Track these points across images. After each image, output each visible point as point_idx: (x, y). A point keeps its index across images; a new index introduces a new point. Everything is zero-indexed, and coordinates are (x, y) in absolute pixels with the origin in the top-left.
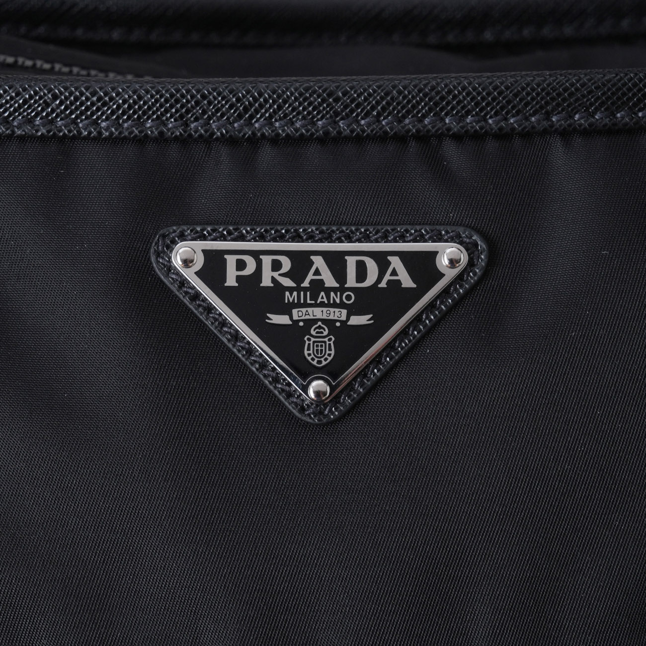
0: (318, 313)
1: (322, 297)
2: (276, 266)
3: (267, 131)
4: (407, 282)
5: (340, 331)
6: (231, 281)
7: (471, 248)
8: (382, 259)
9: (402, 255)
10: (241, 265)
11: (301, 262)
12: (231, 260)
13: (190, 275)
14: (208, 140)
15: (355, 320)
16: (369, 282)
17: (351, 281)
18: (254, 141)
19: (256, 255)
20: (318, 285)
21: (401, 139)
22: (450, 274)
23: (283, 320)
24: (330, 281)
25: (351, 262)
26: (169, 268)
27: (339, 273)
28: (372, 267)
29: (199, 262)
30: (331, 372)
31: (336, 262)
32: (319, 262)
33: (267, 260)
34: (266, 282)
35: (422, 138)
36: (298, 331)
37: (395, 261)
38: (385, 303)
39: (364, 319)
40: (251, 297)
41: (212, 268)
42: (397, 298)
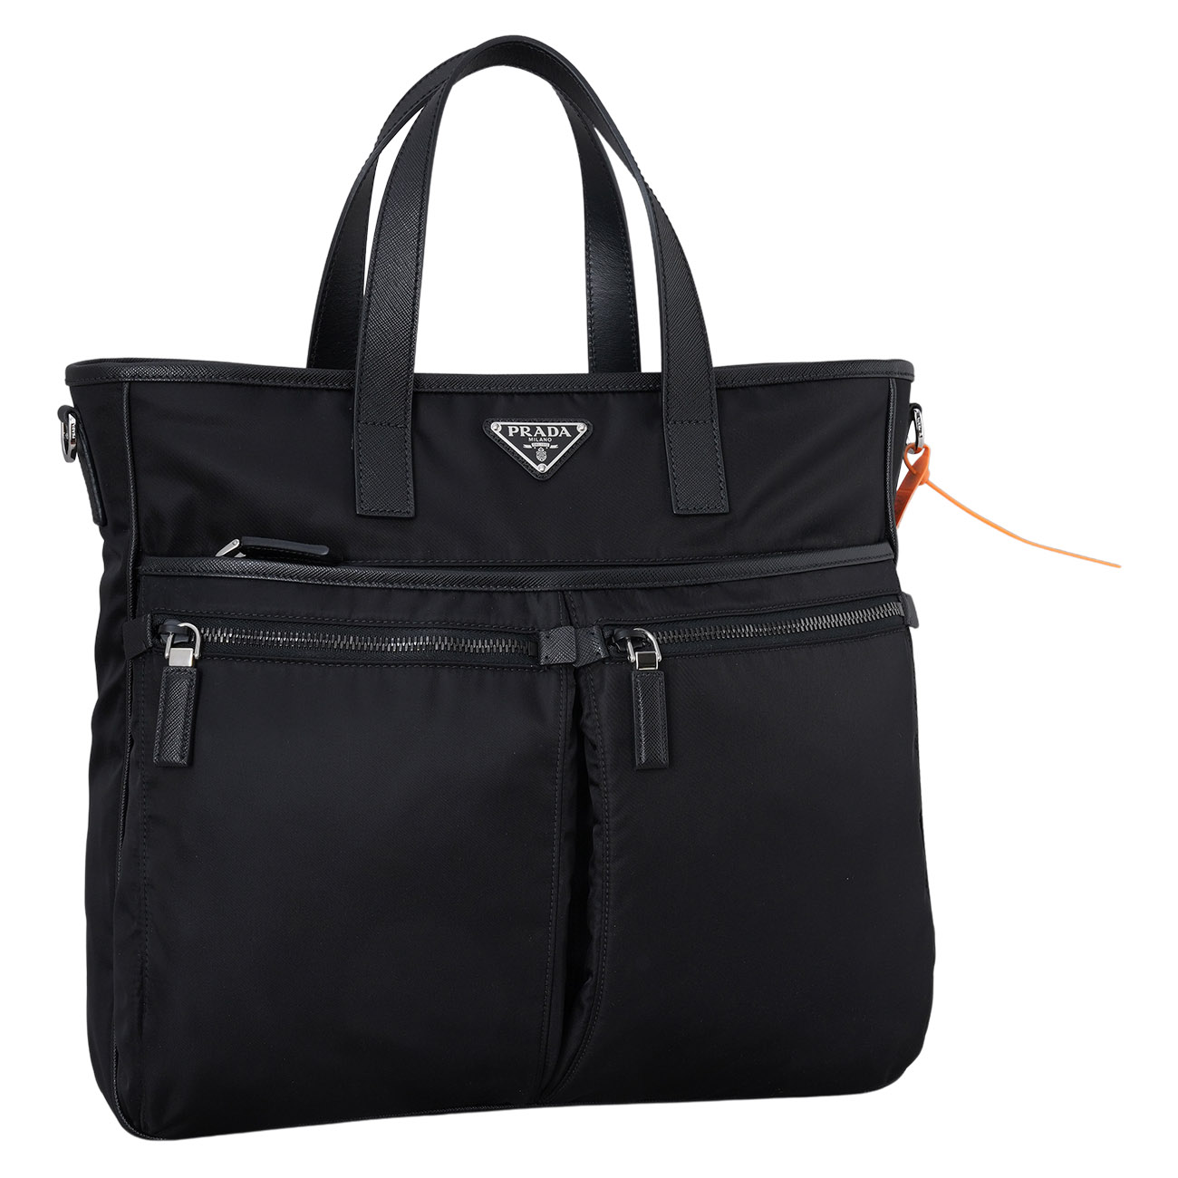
0: (540, 444)
1: (541, 439)
2: (525, 430)
3: (517, 391)
4: (568, 435)
5: (547, 450)
6: (511, 435)
7: (588, 425)
8: (560, 428)
9: (565, 426)
10: (514, 430)
11: (533, 429)
12: (510, 428)
13: (497, 433)
14: (497, 393)
15: (552, 447)
16: (556, 435)
17: (550, 435)
18: (513, 393)
19: (518, 426)
20: (539, 436)
21: (561, 393)
22: (582, 433)
23: (529, 447)
24: (543, 435)
25: (549, 428)
26: (490, 431)
27: (546, 433)
28: (556, 429)
29: (500, 428)
31: (545, 429)
32: (539, 428)
33: (522, 428)
34: (522, 435)
36: (535, 450)
37: (564, 429)
38: (562, 441)
39: (555, 447)
40: (518, 440)
41: (505, 431)
42: (565, 440)
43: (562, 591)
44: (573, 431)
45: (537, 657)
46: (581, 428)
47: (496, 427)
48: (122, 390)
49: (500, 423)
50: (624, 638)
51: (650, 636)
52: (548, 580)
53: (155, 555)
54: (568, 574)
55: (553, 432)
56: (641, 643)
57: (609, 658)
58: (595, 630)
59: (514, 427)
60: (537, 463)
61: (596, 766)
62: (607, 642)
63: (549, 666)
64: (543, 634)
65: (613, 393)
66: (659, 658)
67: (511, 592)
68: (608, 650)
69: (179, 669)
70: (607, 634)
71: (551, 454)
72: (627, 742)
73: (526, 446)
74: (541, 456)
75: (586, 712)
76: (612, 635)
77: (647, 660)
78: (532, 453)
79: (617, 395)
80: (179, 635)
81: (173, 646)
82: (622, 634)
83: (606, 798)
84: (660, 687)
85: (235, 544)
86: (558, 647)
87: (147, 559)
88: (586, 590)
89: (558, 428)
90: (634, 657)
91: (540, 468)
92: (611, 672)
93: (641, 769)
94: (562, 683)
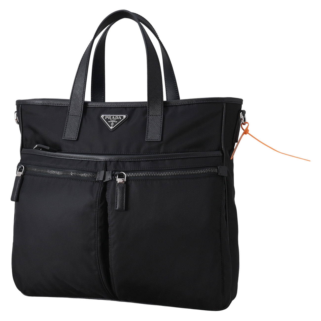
0: (113, 121)
2: (110, 117)
3: (112, 107)
6: (106, 118)
7: (127, 116)
8: (119, 117)
9: (120, 116)
10: (107, 117)
13: (102, 118)
14: (107, 108)
15: (116, 122)
16: (117, 119)
17: (116, 119)
19: (108, 116)
20: (113, 119)
23: (110, 122)
25: (116, 117)
27: (115, 118)
30: (113, 126)
31: (115, 117)
32: (113, 117)
34: (109, 119)
35: (125, 107)
37: (120, 117)
38: (118, 120)
39: (117, 122)
40: (107, 120)
41: (104, 117)
42: (120, 120)
43: (106, 161)
44: (122, 117)
45: (96, 179)
48: (20, 106)
49: (104, 115)
50: (117, 174)
51: (124, 174)
52: (102, 158)
53: (27, 148)
54: (109, 157)
55: (117, 117)
58: (111, 172)
60: (111, 126)
61: (108, 209)
62: (113, 176)
63: (98, 181)
64: (98, 172)
66: (125, 180)
68: (112, 178)
69: (18, 177)
71: (115, 124)
72: (114, 203)
73: (109, 122)
74: (112, 124)
75: (106, 194)
76: (114, 174)
78: (110, 124)
81: (19, 171)
84: (124, 188)
85: (37, 146)
86: (100, 177)
87: (24, 149)
89: (118, 116)
90: (117, 180)
92: (112, 183)
93: (116, 210)
94: (100, 186)
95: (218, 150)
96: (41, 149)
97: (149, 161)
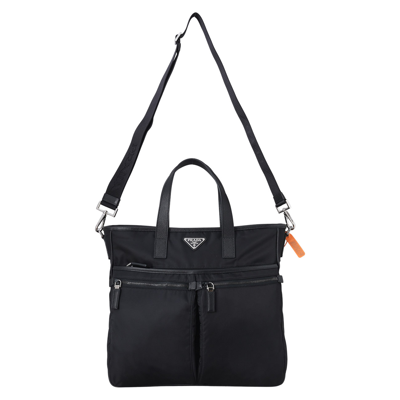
4: (201, 241)
5: (196, 244)
7: (205, 239)
11: (193, 240)
13: (185, 240)
14: (187, 232)
18: (190, 232)
20: (194, 241)
21: (201, 232)
24: (195, 241)
27: (196, 240)
30: (195, 247)
35: (202, 232)
36: (193, 244)
38: (199, 242)
40: (190, 242)
41: (187, 240)
42: (200, 242)
43: (195, 274)
44: (202, 240)
45: (188, 288)
46: (204, 239)
47: (185, 239)
48: (110, 232)
49: (186, 238)
51: (212, 284)
52: (191, 272)
53: (116, 266)
54: (196, 271)
56: (210, 285)
57: (203, 288)
58: (201, 282)
59: (189, 239)
60: (193, 247)
61: (200, 311)
62: (203, 285)
63: (190, 290)
64: (190, 283)
65: (212, 232)
66: (214, 289)
67: (184, 274)
69: (117, 289)
70: (203, 283)
71: (196, 245)
72: (205, 307)
74: (194, 245)
75: (198, 300)
76: (204, 284)
77: (210, 289)
78: (192, 245)
79: (213, 232)
80: (118, 282)
81: (116, 284)
82: (206, 283)
83: (202, 318)
84: (214, 295)
85: (130, 264)
86: (192, 286)
87: (114, 267)
88: (200, 274)
89: (199, 239)
90: (208, 288)
91: (194, 248)
92: (203, 292)
93: (208, 312)
94: (193, 294)
95: (275, 264)
96: (132, 266)
97: (229, 273)
